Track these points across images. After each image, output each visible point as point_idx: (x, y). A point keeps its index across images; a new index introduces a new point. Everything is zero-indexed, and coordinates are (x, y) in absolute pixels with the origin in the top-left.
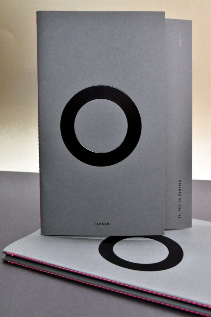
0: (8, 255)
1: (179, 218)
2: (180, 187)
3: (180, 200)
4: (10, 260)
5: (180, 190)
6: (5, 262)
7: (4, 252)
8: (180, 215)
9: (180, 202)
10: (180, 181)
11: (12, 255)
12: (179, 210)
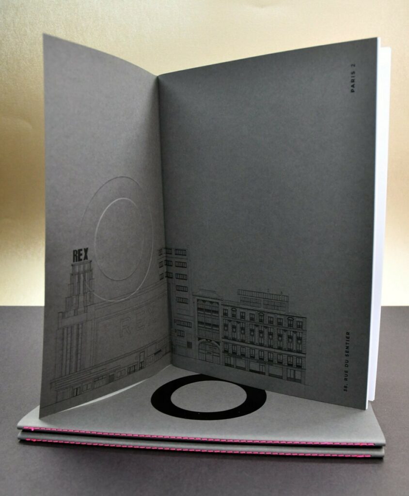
0: (26, 431)
1: (345, 390)
2: (348, 342)
3: (348, 364)
4: (28, 437)
5: (347, 348)
6: (23, 441)
7: (19, 428)
8: (346, 387)
9: (347, 366)
10: (348, 333)
11: (33, 430)
12: (346, 379)
